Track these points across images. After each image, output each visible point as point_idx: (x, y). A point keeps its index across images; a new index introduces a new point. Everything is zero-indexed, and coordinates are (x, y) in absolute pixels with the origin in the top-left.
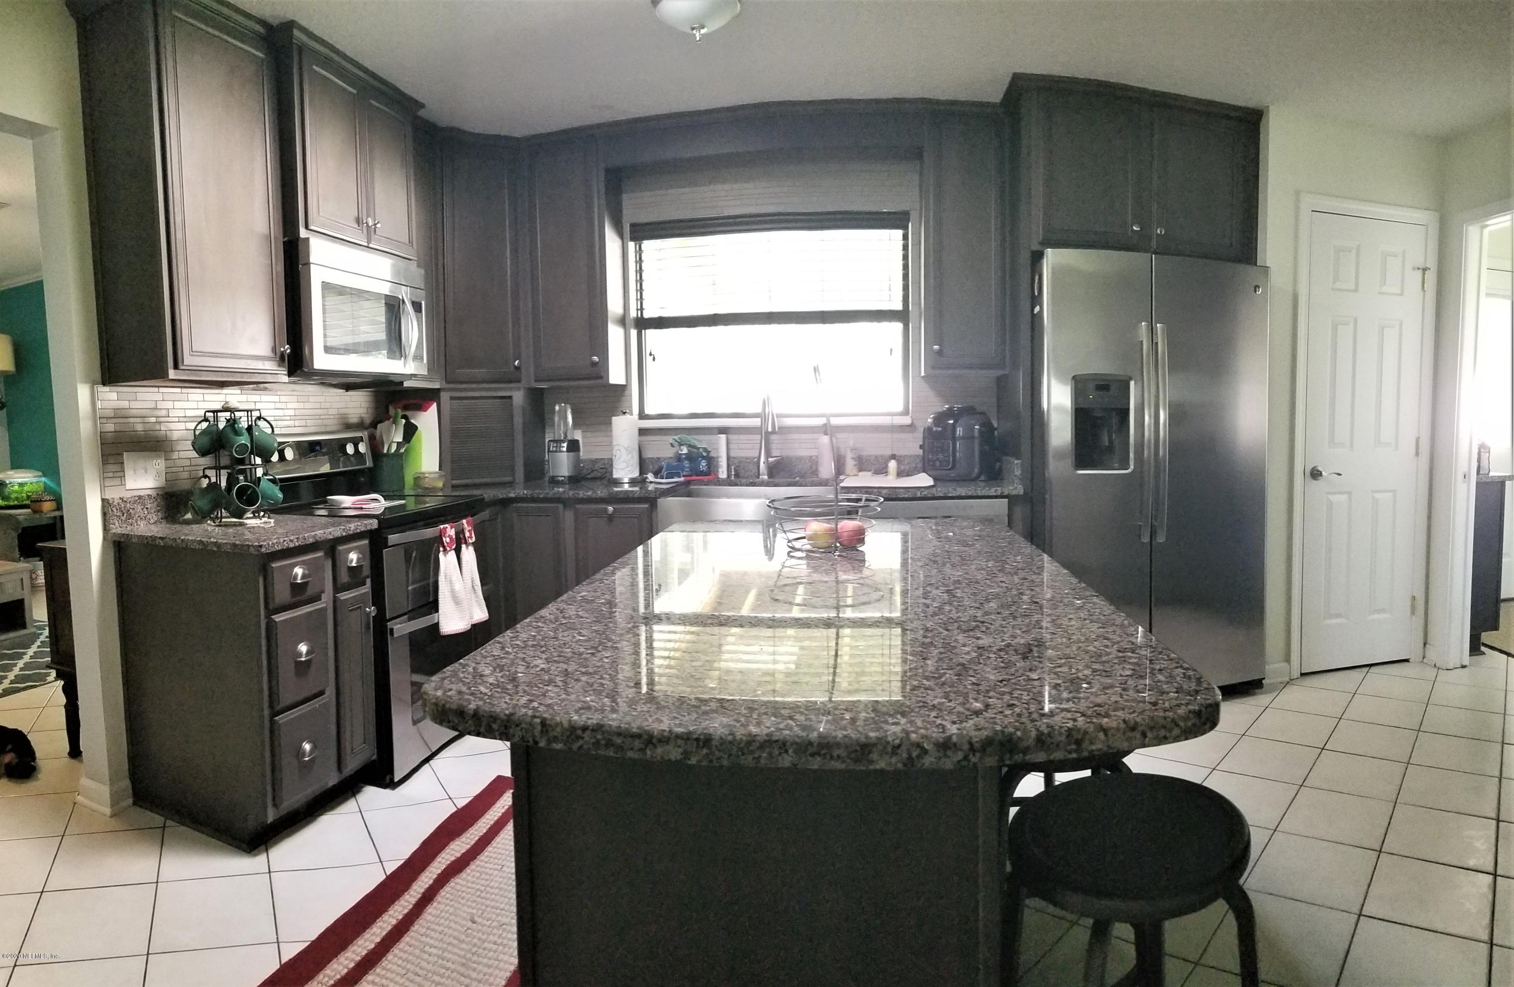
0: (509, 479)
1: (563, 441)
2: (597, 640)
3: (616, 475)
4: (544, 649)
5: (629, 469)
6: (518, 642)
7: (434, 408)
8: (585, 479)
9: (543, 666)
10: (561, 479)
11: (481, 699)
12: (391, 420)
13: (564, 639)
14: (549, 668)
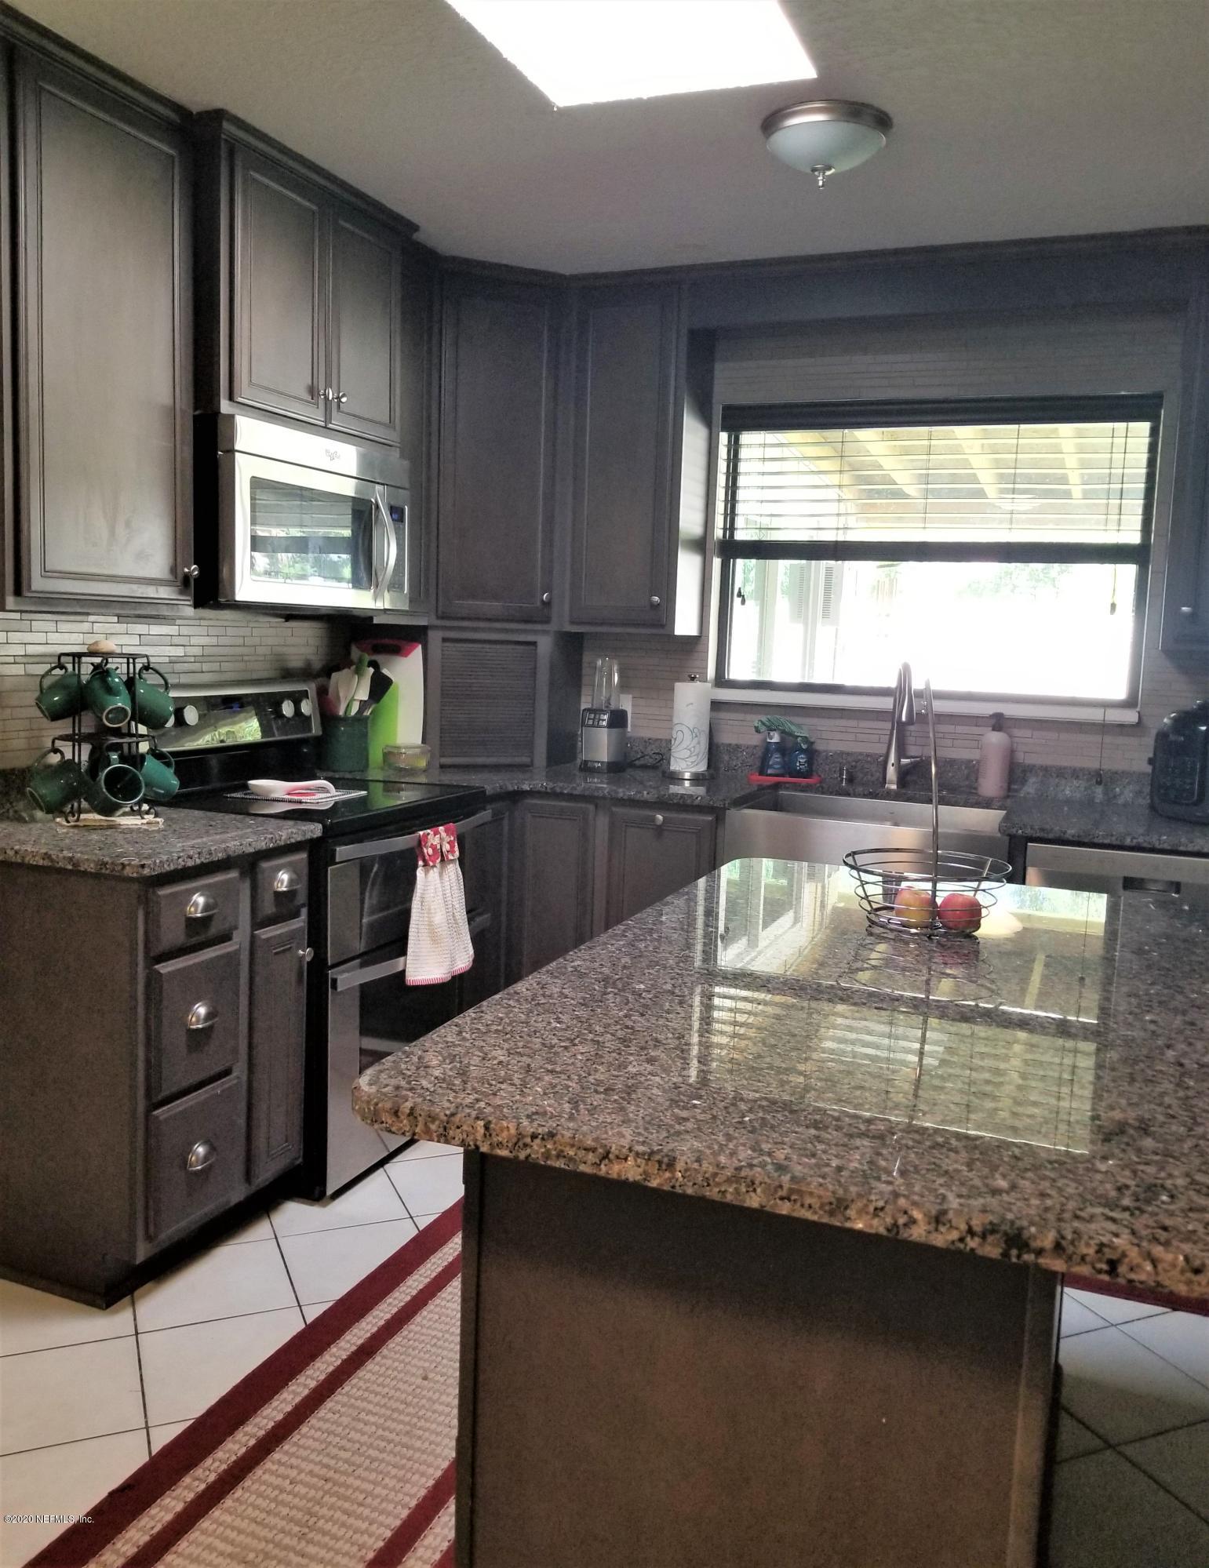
0: (525, 760)
1: (602, 712)
2: (576, 1029)
3: (675, 766)
4: (508, 1036)
5: (692, 759)
6: (480, 1026)
7: (417, 652)
8: (632, 765)
9: (502, 1058)
10: (596, 765)
11: (420, 1096)
12: (353, 667)
13: (537, 1025)
14: (508, 1061)
